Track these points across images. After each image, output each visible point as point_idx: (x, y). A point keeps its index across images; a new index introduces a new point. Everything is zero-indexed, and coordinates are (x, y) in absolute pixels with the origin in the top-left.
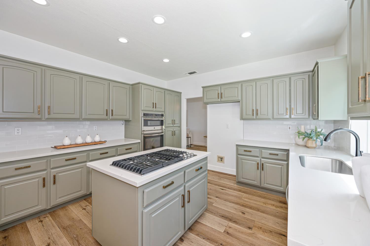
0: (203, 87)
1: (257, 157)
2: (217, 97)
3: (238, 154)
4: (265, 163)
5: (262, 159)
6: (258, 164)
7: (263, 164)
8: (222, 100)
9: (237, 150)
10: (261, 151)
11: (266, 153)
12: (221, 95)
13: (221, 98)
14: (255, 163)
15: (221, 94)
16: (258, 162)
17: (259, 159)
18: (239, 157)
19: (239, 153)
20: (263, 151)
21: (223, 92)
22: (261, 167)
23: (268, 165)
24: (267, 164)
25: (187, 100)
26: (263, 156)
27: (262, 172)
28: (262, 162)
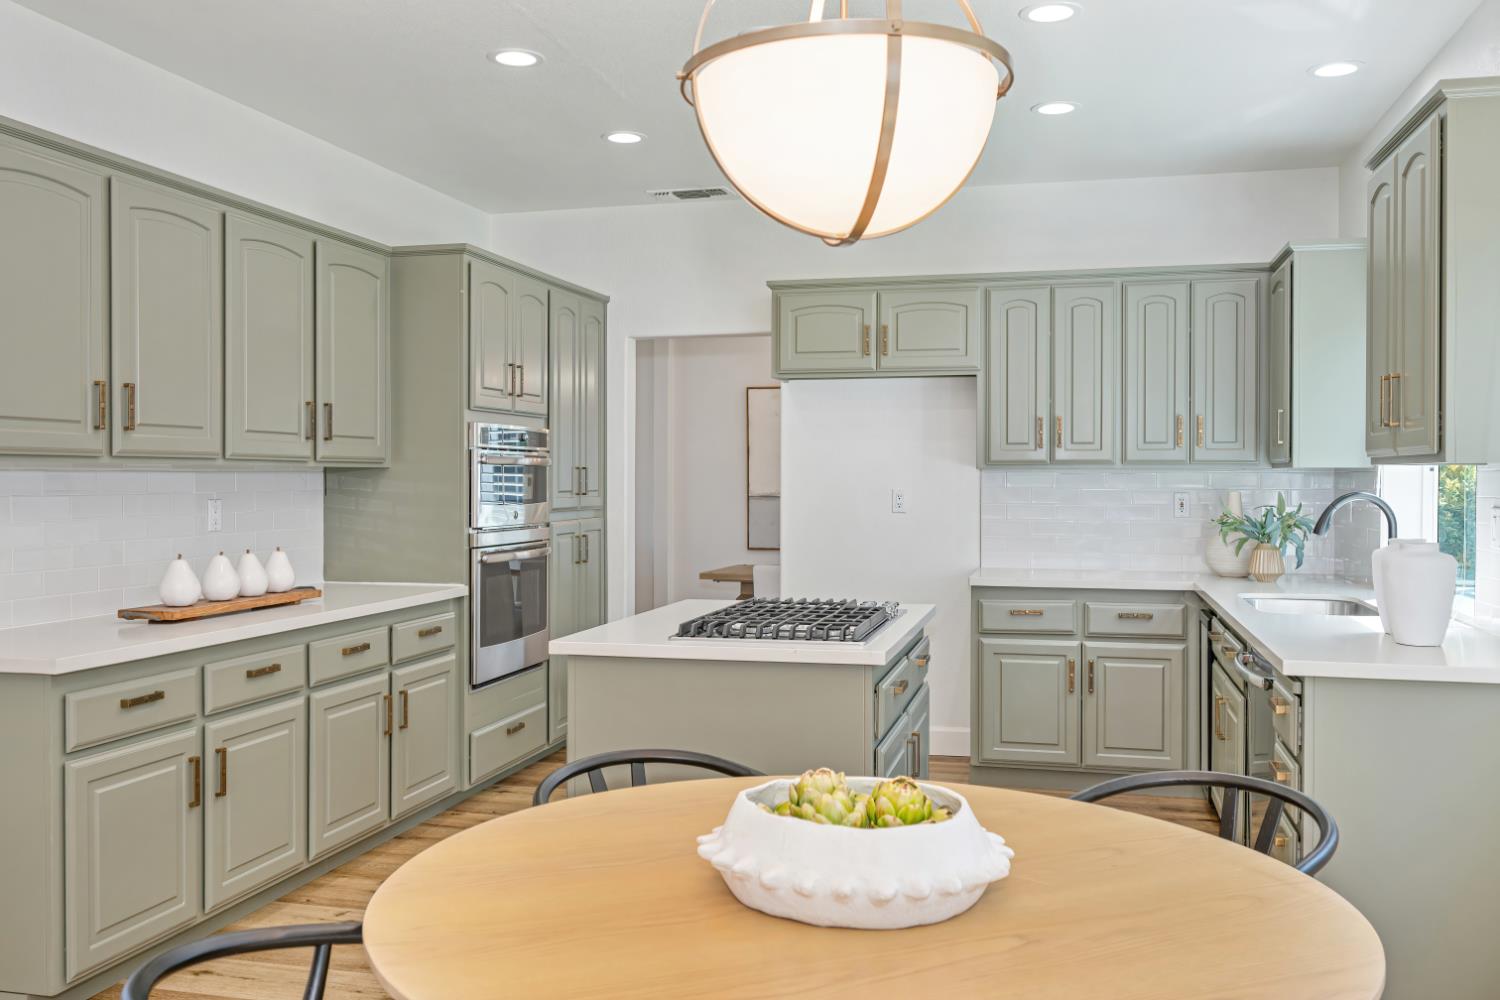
0: (772, 286)
1: (1067, 635)
2: (857, 346)
3: (980, 631)
4: (1099, 657)
5: (1089, 644)
6: (1071, 666)
7: (1091, 665)
8: (885, 362)
9: (978, 610)
10: (1085, 608)
11: (1103, 615)
12: (875, 340)
13: (882, 349)
14: (1056, 662)
15: (882, 331)
16: (1071, 657)
17: (1075, 643)
18: (989, 645)
19: (988, 625)
20: (1092, 605)
21: (888, 320)
22: (1083, 678)
23: (1112, 668)
24: (1107, 664)
25: (637, 342)
26: (1094, 628)
27: (1090, 702)
28: (1090, 657)
